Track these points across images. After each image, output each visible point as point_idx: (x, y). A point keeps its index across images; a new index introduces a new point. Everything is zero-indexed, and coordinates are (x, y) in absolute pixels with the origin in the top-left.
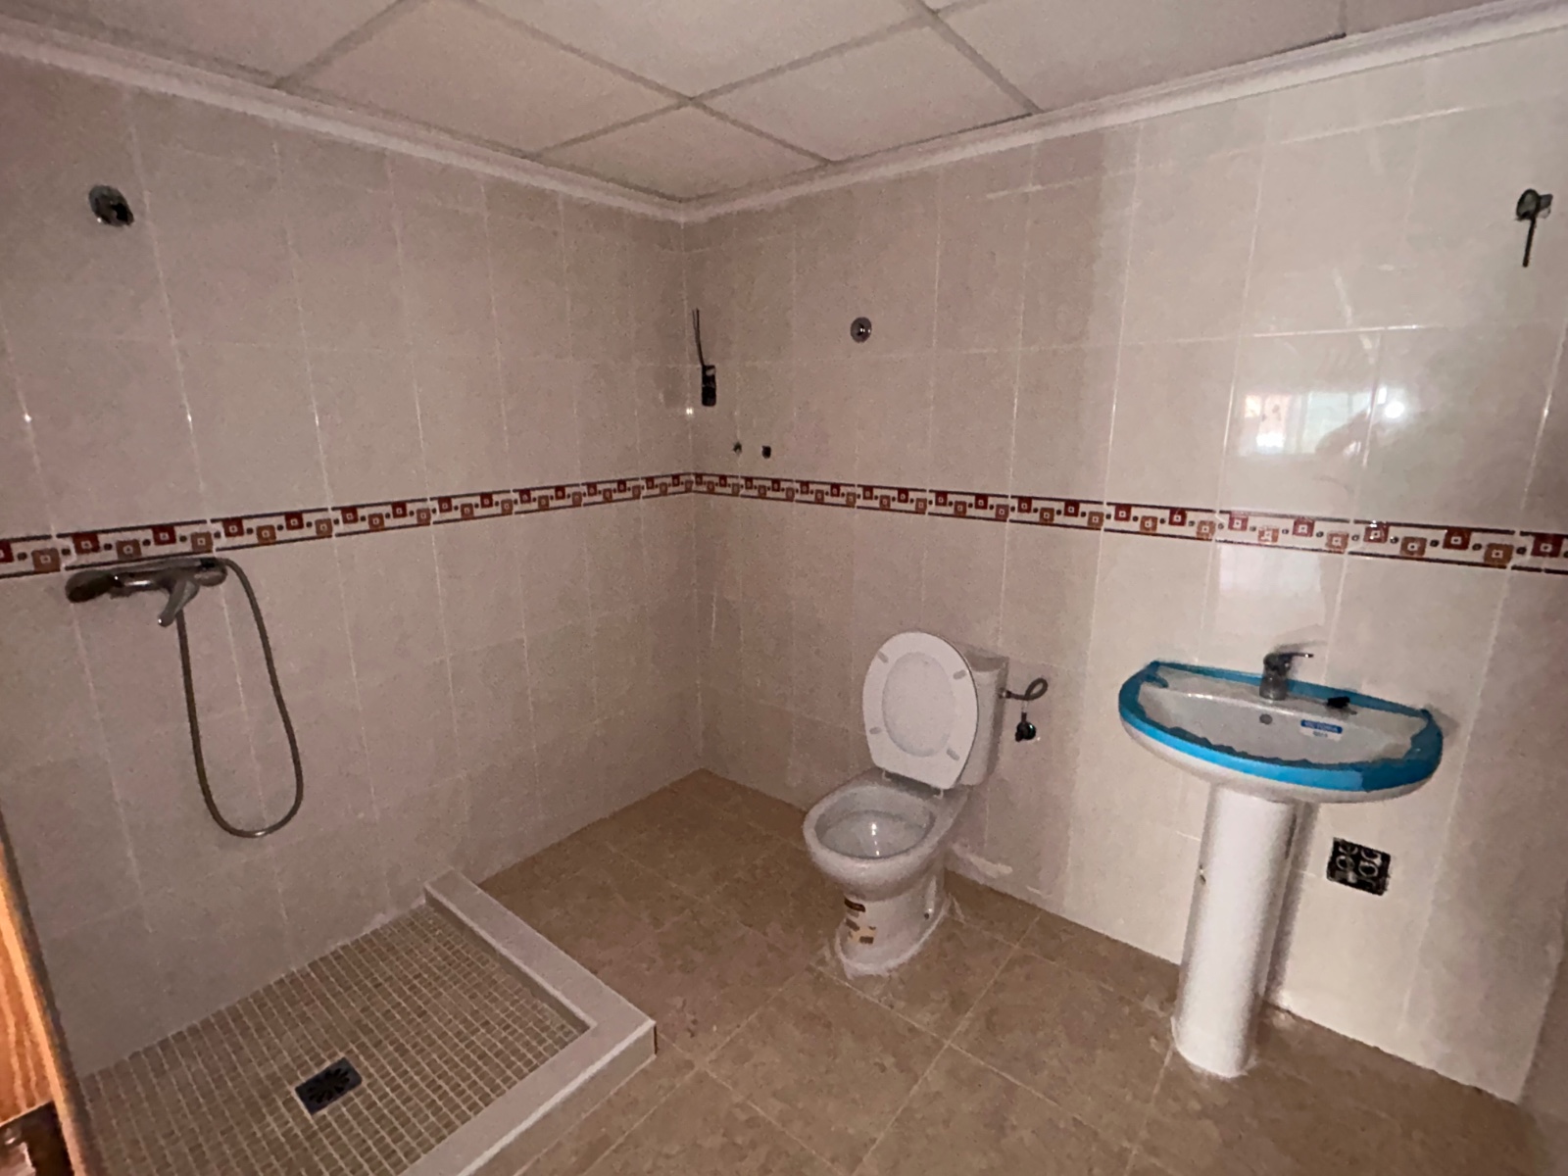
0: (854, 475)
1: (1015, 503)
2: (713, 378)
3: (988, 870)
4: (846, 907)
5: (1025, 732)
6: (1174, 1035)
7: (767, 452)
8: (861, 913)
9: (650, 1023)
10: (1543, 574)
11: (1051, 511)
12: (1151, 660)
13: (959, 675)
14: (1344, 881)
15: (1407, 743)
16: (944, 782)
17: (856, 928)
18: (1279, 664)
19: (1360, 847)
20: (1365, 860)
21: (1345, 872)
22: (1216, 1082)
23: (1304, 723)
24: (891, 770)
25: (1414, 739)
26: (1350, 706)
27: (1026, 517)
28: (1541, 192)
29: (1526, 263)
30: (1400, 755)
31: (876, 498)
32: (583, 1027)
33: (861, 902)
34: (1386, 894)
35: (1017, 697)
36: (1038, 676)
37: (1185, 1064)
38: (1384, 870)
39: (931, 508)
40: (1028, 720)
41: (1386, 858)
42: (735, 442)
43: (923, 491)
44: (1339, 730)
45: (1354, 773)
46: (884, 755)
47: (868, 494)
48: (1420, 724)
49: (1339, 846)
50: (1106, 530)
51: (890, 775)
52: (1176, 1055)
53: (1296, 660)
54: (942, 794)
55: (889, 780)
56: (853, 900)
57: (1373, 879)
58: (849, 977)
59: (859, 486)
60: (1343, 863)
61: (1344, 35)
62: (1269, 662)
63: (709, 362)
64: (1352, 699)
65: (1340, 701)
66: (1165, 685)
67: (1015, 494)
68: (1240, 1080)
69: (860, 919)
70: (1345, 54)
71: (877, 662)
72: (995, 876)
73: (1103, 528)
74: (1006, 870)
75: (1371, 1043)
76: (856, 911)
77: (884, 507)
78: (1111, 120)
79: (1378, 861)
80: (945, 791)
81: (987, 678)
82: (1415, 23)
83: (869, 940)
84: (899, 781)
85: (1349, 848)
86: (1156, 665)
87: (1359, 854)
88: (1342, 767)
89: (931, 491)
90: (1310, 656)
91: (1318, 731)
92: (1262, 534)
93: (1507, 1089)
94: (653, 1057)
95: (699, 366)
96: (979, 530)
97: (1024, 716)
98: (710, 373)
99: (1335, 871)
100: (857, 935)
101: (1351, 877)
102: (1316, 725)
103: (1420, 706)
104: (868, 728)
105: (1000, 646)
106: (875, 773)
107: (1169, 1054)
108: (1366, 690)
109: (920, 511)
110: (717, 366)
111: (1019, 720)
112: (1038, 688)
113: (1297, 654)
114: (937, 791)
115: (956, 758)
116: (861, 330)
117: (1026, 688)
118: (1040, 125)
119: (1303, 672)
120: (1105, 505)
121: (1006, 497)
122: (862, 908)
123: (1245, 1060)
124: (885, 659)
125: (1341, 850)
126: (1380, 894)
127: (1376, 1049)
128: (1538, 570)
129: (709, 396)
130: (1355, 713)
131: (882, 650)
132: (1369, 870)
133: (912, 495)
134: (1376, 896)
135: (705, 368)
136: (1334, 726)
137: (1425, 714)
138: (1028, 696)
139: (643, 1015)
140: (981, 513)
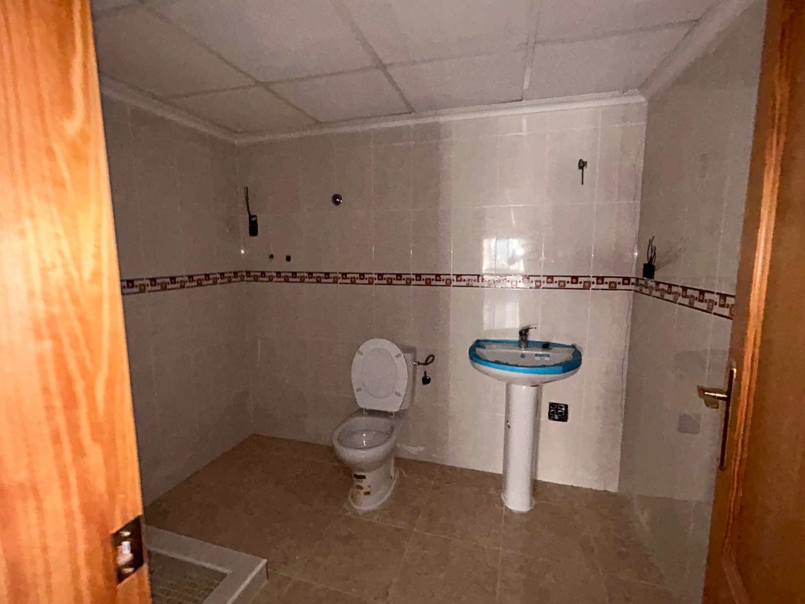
0: (336, 268)
1: (414, 277)
2: (256, 221)
3: (413, 451)
4: (355, 479)
5: (426, 381)
6: (504, 500)
7: (288, 259)
8: (364, 480)
9: (265, 561)
10: (600, 290)
11: (430, 279)
12: (476, 339)
13: (398, 356)
14: (554, 420)
15: (572, 357)
16: (394, 409)
17: (361, 488)
18: (524, 333)
19: (558, 404)
20: (560, 410)
21: (554, 416)
22: (522, 514)
23: (536, 355)
24: (368, 407)
25: (573, 354)
26: (550, 347)
27: (419, 283)
28: (584, 160)
29: (583, 183)
30: (570, 359)
31: (348, 278)
32: (223, 576)
33: (363, 474)
34: (568, 421)
35: (422, 364)
36: (429, 354)
37: (511, 510)
38: (566, 412)
39: (376, 282)
40: (427, 375)
41: (566, 406)
42: (270, 254)
43: (371, 274)
44: (548, 356)
45: (560, 367)
46: (364, 402)
47: (344, 277)
48: (573, 350)
49: (552, 405)
50: (453, 286)
51: (367, 411)
52: (507, 508)
53: (530, 330)
54: (394, 415)
55: (367, 413)
56: (358, 474)
57: (563, 416)
58: (360, 514)
59: (339, 273)
60: (553, 413)
61: (521, 100)
62: (521, 333)
63: (253, 213)
64: (551, 344)
65: (546, 346)
66: (485, 348)
67: (414, 273)
68: (530, 511)
69: (364, 483)
70: (522, 107)
71: (357, 356)
72: (417, 454)
73: (452, 285)
74: (421, 449)
75: (570, 485)
76: (361, 480)
77: (353, 283)
78: (442, 119)
79: (564, 409)
80: (396, 413)
81: (409, 356)
82: (544, 99)
83: (368, 493)
84: (372, 413)
85: (554, 405)
86: (478, 341)
87: (557, 408)
88: (555, 365)
89: (375, 274)
90: (535, 328)
91: (542, 357)
92: (512, 283)
93: (613, 488)
94: (266, 582)
95: (248, 215)
96: (399, 290)
97: (425, 373)
98: (254, 219)
99: (551, 417)
100: (362, 492)
101: (556, 417)
102: (540, 355)
103: (570, 344)
104: (355, 388)
105: (410, 343)
106: (360, 412)
107: (504, 508)
108: (554, 341)
109: (370, 283)
110: (258, 216)
111: (423, 375)
112: (430, 360)
113: (530, 328)
114: (391, 414)
115: (399, 395)
116: (336, 199)
117: (425, 359)
118: (415, 118)
119: (533, 336)
120: (452, 275)
121: (410, 274)
122: (364, 477)
123: (531, 503)
124: (362, 354)
125: (551, 407)
126: (566, 421)
127: (572, 486)
128: (598, 289)
129: (253, 230)
130: (552, 349)
131: (360, 349)
132: (561, 413)
133: (366, 276)
134: (565, 423)
135: (251, 217)
136: (546, 355)
137: (573, 346)
138: (426, 364)
139: (259, 558)
140: (399, 282)
